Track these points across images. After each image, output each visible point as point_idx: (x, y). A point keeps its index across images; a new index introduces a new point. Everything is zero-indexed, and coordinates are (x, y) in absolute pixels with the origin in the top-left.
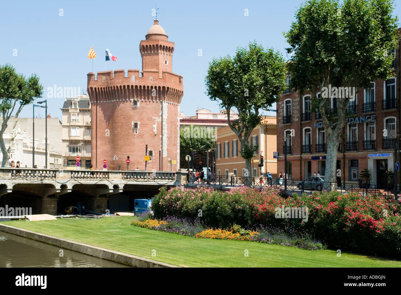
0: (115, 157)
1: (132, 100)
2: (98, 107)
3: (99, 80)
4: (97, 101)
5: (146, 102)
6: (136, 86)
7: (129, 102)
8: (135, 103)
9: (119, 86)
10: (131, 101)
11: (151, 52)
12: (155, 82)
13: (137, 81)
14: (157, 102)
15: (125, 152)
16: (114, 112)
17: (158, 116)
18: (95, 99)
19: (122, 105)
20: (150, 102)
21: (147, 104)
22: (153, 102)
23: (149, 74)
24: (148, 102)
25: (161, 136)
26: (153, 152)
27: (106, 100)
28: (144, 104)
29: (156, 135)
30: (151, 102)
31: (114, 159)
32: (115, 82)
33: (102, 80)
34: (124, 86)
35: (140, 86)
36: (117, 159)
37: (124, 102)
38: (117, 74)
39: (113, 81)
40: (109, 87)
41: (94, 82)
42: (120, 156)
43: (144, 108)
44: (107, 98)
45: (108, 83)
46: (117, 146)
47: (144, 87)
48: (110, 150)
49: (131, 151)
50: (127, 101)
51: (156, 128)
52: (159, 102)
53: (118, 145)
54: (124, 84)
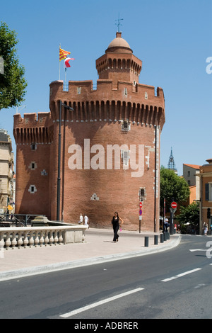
0: (93, 196)
1: (122, 121)
2: (67, 127)
3: (72, 92)
4: (65, 119)
5: (138, 125)
6: (129, 103)
7: (117, 123)
8: (125, 125)
9: (105, 102)
10: (120, 123)
11: (119, 67)
12: (150, 101)
13: (130, 97)
14: (150, 127)
15: (111, 190)
16: (94, 136)
17: (151, 145)
18: (63, 117)
19: (107, 127)
20: (142, 125)
21: (139, 128)
22: (146, 126)
23: (144, 89)
24: (140, 126)
25: (154, 171)
26: (145, 191)
27: (80, 119)
28: (135, 128)
29: (148, 169)
30: (144, 126)
31: (92, 199)
32: (99, 95)
33: (75, 92)
34: (113, 102)
35: (134, 104)
36: (98, 199)
37: (111, 122)
38: (103, 85)
39: (95, 93)
40: (87, 103)
41: (63, 94)
42: (101, 195)
43: (135, 132)
44: (82, 116)
45: (85, 96)
46: (99, 182)
47: (138, 105)
48: (85, 186)
49: (119, 190)
50: (115, 122)
51: (148, 160)
52: (152, 126)
53: (99, 180)
54: (114, 99)
